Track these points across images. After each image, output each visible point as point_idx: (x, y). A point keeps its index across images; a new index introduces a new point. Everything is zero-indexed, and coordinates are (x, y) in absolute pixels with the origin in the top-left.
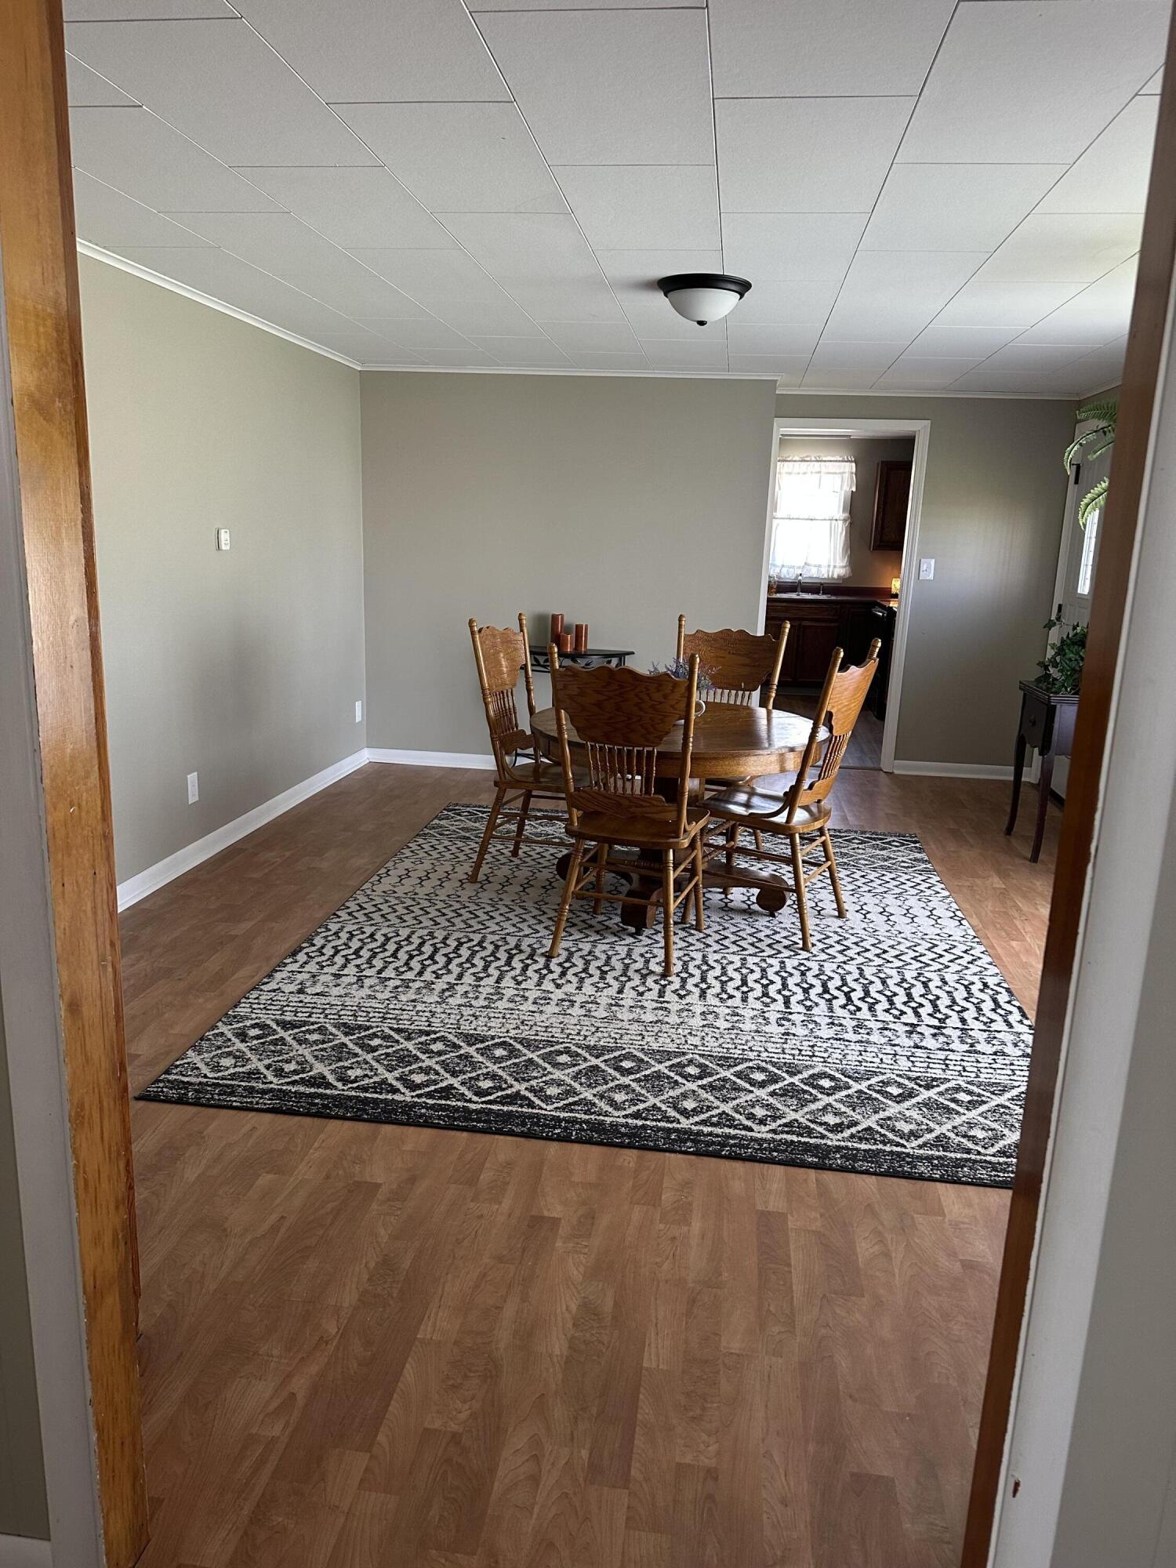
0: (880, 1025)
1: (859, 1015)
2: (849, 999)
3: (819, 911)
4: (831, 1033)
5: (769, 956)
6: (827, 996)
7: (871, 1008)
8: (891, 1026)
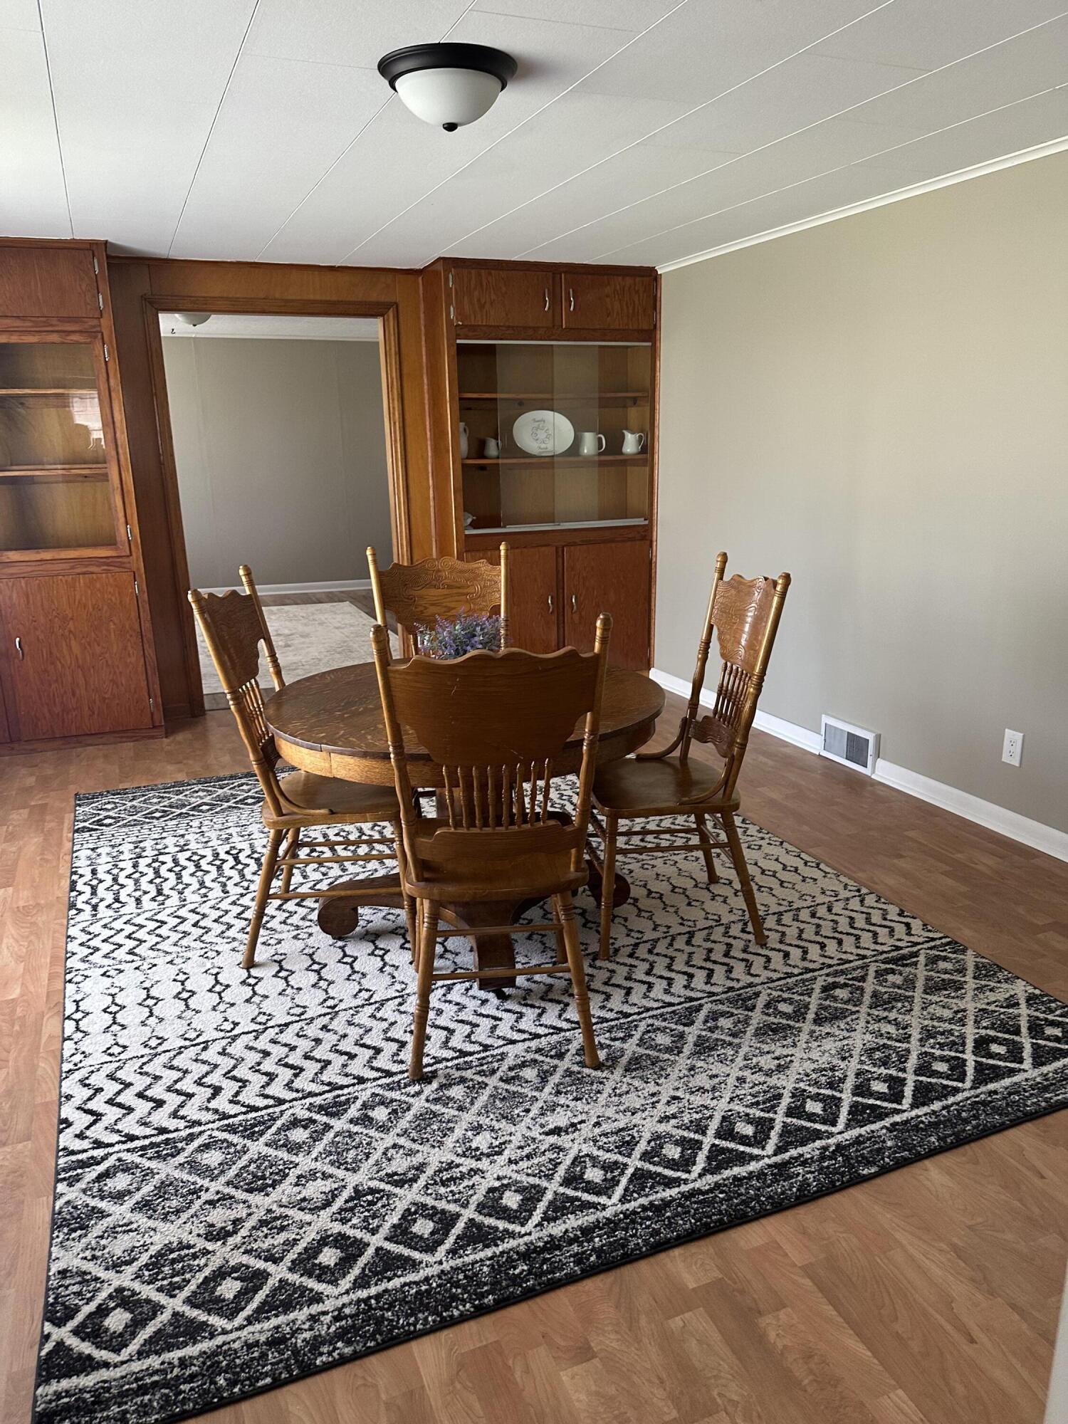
0: (210, 844)
1: (227, 847)
2: (236, 859)
3: (281, 969)
4: (250, 829)
5: (322, 880)
6: (256, 856)
7: (216, 855)
8: (200, 846)
